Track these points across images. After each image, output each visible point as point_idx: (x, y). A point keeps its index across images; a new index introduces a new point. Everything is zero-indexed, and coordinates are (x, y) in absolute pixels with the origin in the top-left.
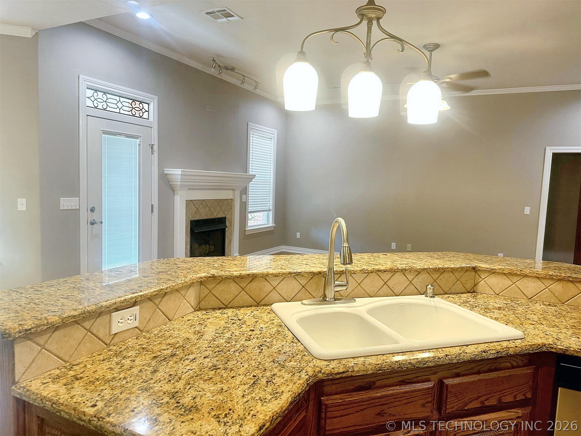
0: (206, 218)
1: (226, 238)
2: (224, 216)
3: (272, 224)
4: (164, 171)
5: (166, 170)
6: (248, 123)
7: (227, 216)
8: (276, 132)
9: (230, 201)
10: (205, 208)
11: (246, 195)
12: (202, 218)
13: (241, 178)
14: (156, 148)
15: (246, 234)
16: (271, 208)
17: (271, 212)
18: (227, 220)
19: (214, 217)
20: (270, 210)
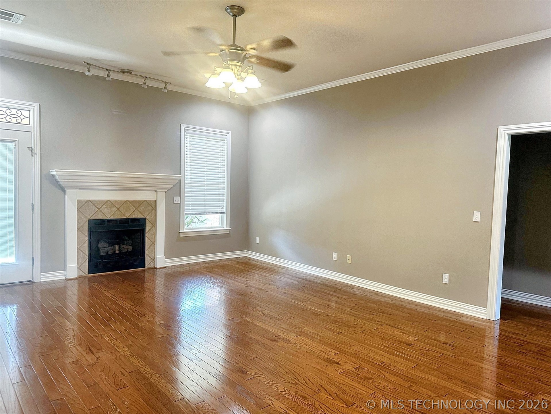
0: (112, 218)
1: (147, 239)
2: (142, 217)
3: (226, 227)
4: (50, 172)
5: (51, 171)
6: (181, 125)
7: (147, 217)
8: (230, 134)
9: (153, 202)
10: (111, 208)
11: (180, 196)
12: (106, 218)
13: (169, 179)
14: (37, 150)
15: (181, 236)
16: (225, 211)
17: (225, 215)
18: (147, 221)
19: (125, 218)
20: (224, 213)
